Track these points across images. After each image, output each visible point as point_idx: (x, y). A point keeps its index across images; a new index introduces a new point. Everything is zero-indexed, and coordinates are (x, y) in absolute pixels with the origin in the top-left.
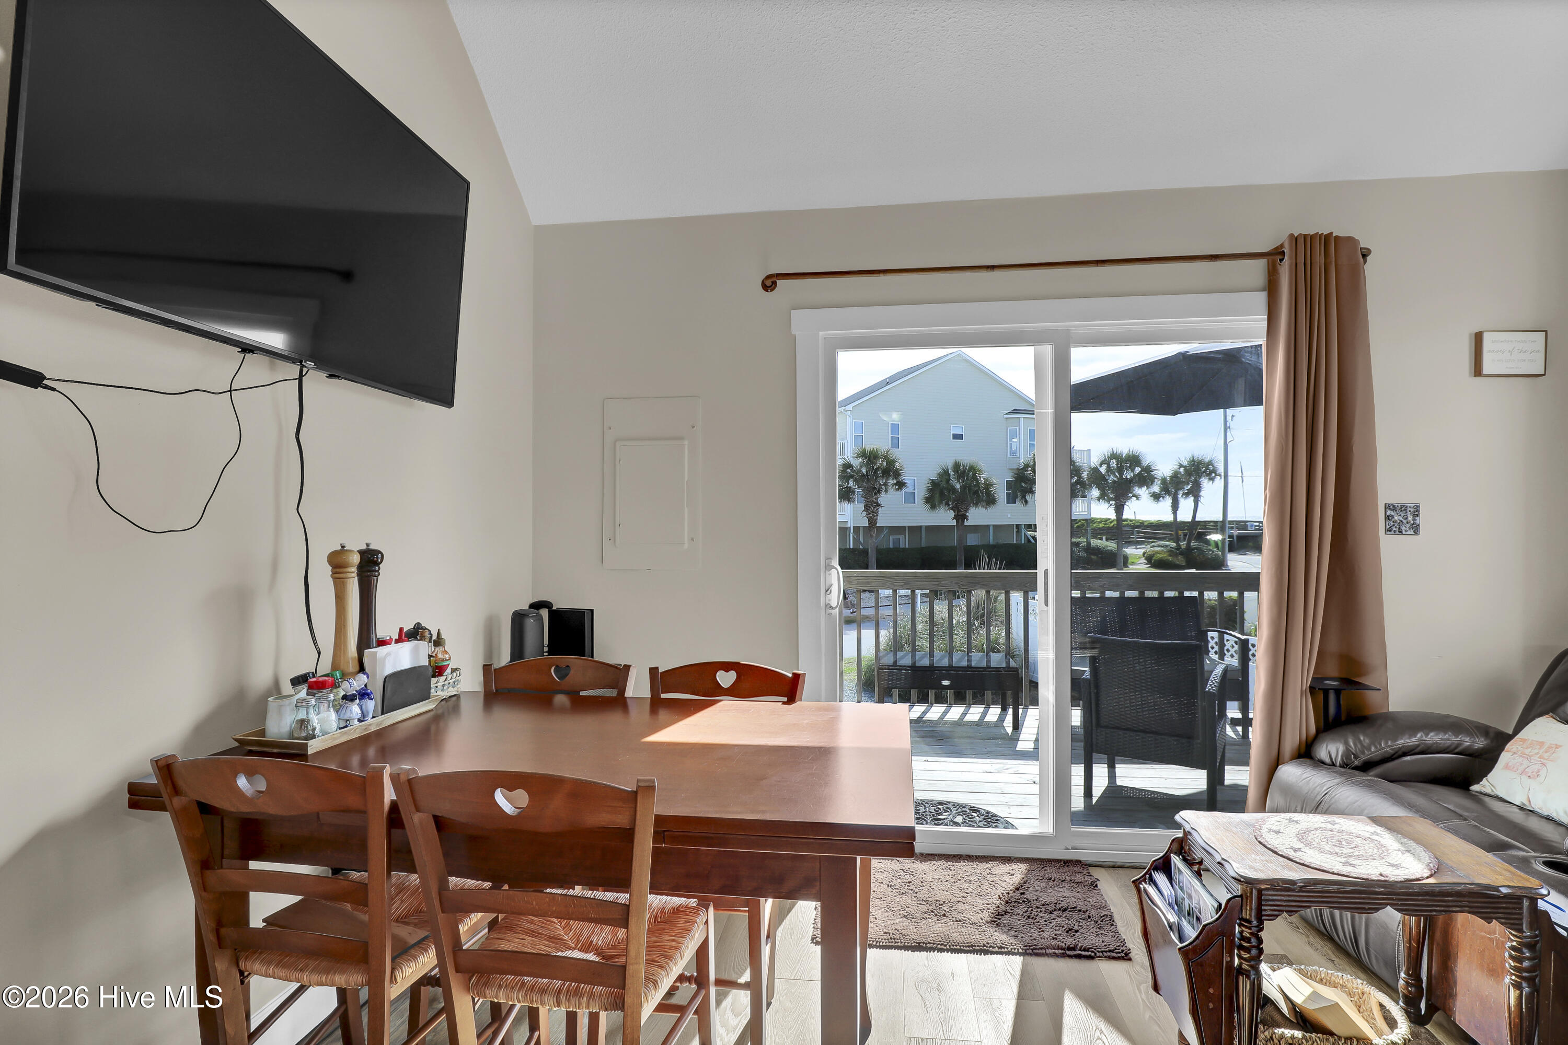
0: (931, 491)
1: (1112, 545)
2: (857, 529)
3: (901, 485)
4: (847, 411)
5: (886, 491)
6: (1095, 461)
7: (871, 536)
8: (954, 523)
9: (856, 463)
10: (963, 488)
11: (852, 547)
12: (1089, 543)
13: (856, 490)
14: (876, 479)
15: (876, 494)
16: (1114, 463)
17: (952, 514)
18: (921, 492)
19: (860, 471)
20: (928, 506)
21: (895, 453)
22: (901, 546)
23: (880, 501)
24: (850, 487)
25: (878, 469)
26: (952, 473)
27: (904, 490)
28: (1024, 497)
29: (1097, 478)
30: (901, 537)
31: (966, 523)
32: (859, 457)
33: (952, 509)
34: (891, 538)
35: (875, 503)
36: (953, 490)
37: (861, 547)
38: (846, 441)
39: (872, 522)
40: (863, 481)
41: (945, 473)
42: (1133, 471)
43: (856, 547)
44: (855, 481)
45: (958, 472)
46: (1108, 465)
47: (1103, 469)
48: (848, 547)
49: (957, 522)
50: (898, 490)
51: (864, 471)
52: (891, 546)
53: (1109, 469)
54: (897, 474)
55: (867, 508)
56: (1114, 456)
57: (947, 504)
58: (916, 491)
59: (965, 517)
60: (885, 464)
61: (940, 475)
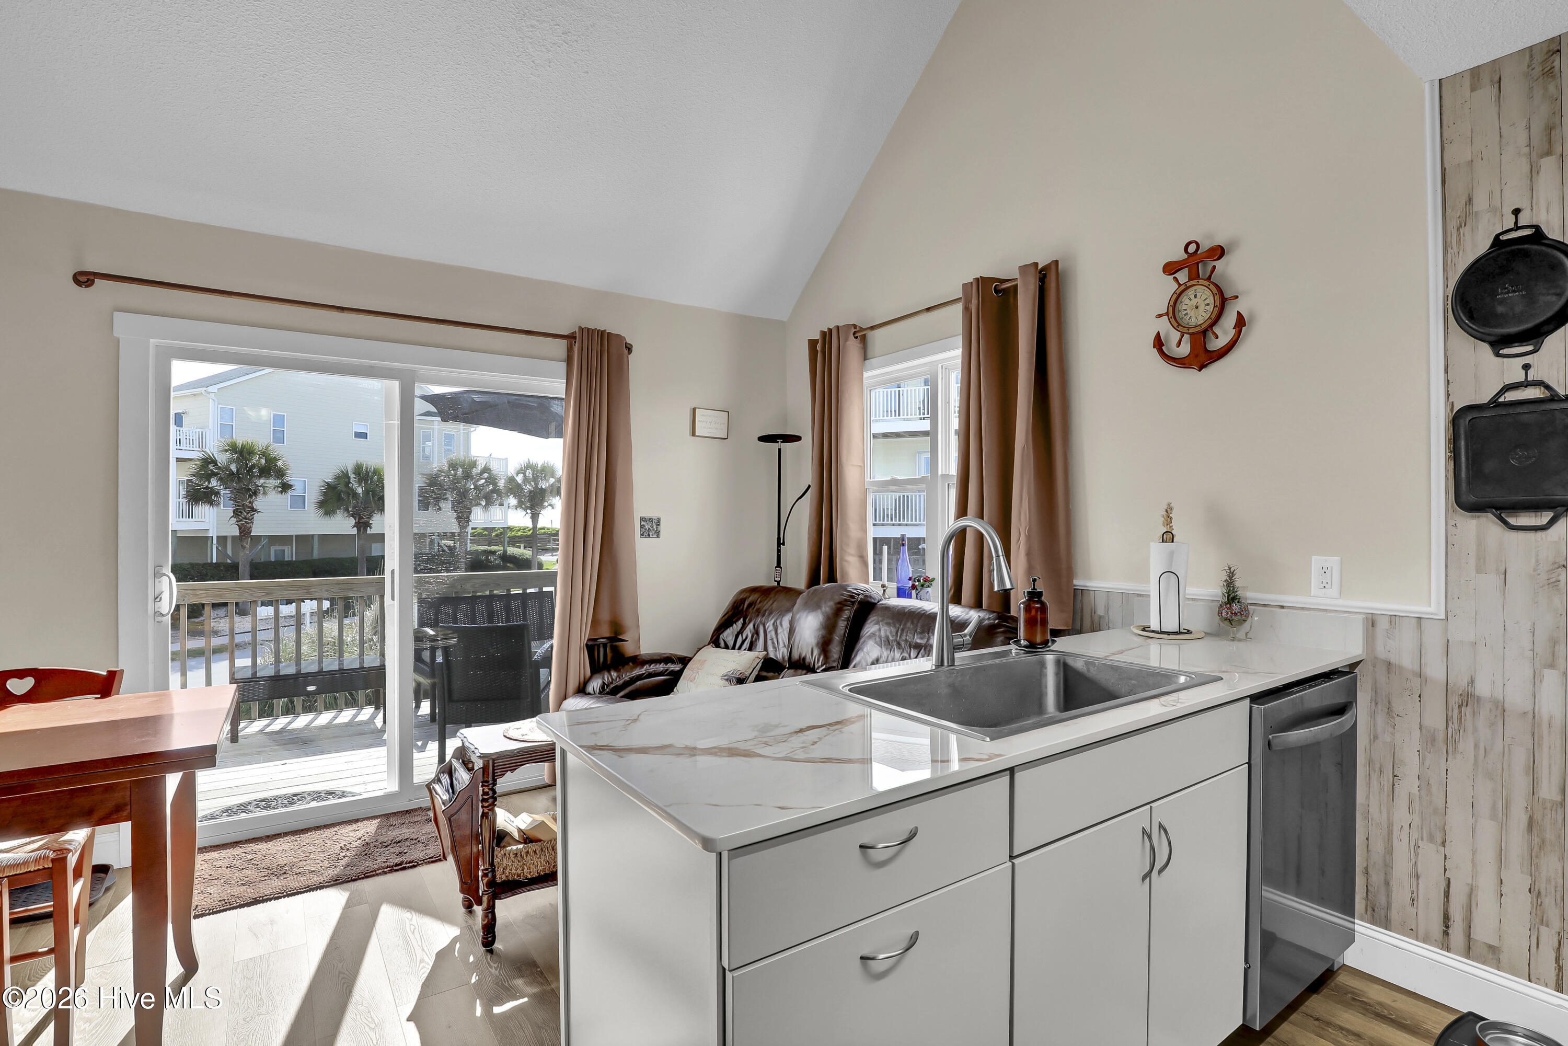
0: (325, 494)
1: (527, 553)
2: (222, 540)
3: (285, 487)
4: (209, 393)
5: (265, 493)
6: (511, 471)
7: (243, 547)
8: (355, 531)
9: (222, 459)
10: (366, 492)
11: (214, 561)
12: (505, 551)
13: (222, 492)
14: (251, 478)
15: (251, 496)
16: (529, 473)
17: (352, 521)
18: (313, 495)
19: (227, 468)
20: (321, 511)
21: (277, 450)
22: (286, 559)
23: (256, 505)
24: (212, 488)
25: (253, 466)
26: (352, 476)
27: (290, 493)
28: (437, 504)
29: (514, 488)
30: (287, 549)
31: (369, 531)
32: (227, 451)
33: (352, 516)
34: (273, 549)
35: (249, 507)
36: (355, 495)
37: (229, 561)
38: (207, 430)
39: (245, 531)
40: (233, 481)
41: (343, 477)
42: (547, 481)
43: (219, 561)
44: (221, 479)
45: (359, 474)
46: (524, 474)
47: (519, 479)
48: (209, 561)
49: (359, 530)
50: (281, 492)
51: (233, 468)
52: (273, 559)
53: (525, 479)
54: (280, 473)
55: (236, 513)
56: (529, 466)
57: (347, 510)
58: (306, 495)
59: (368, 525)
60: (263, 461)
61: (337, 478)
